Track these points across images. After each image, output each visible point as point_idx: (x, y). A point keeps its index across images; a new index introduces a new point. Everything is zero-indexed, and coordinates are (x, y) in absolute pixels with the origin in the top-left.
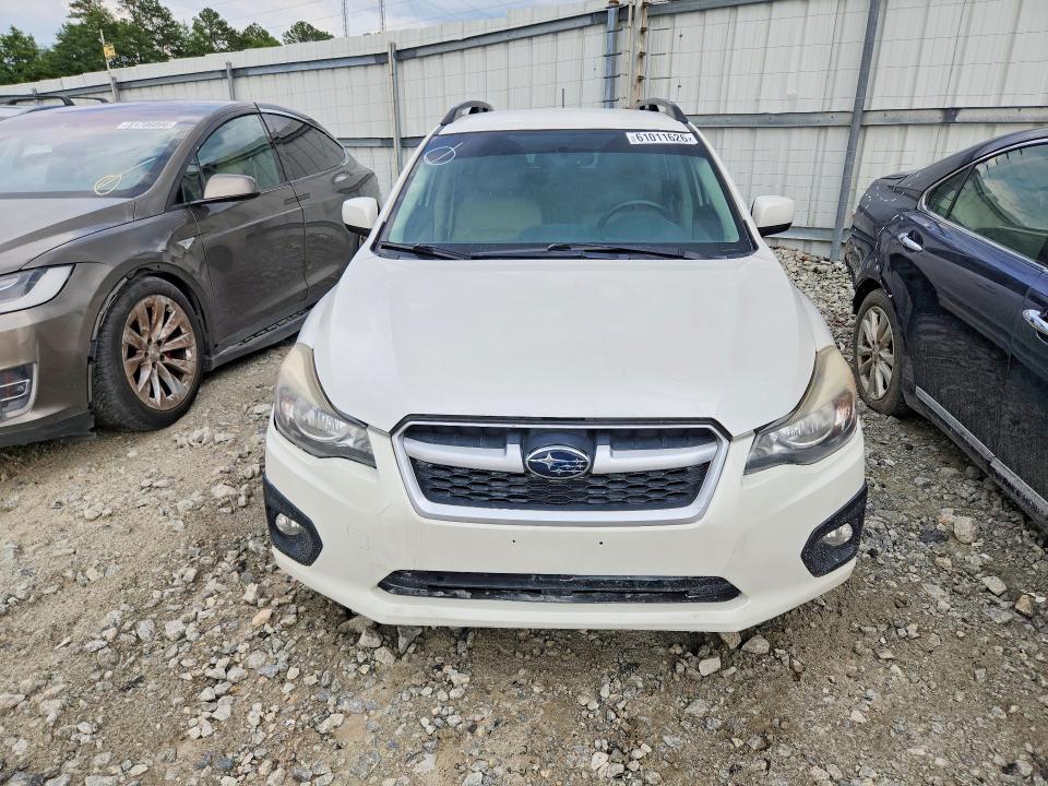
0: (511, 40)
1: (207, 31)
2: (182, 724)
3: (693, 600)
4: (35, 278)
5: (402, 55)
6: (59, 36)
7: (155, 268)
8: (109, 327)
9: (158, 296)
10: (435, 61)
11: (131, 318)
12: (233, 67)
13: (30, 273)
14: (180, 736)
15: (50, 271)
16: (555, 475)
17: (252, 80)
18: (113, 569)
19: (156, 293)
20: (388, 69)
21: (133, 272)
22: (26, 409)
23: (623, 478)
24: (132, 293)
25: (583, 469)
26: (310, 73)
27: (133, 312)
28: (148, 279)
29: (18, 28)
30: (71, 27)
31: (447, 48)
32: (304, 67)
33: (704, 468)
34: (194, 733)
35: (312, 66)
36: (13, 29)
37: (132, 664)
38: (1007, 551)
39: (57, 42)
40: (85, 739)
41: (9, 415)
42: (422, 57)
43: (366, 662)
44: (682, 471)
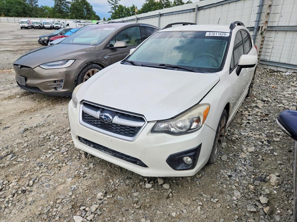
0: (230, 3)
1: (177, 3)
2: (41, 155)
3: (138, 165)
4: (67, 62)
5: (199, 9)
6: (142, 6)
7: (95, 62)
8: (81, 74)
9: (96, 69)
10: (208, 10)
11: (87, 73)
12: (161, 13)
13: (66, 60)
14: (39, 157)
15: (70, 60)
16: (104, 121)
17: (164, 17)
18: (58, 124)
19: (95, 68)
20: (195, 13)
21: (89, 63)
22: (61, 89)
23: (119, 126)
24: (89, 67)
25: (110, 121)
26: (177, 14)
27: (88, 72)
28: (94, 65)
29: (134, 5)
30: (146, 3)
31: (212, 6)
32: (176, 13)
33: (139, 128)
34: (42, 158)
35: (178, 13)
36: (133, 5)
37: (45, 142)
38: (284, 193)
39: (142, 8)
40: (25, 152)
41: (59, 89)
42: (205, 9)
43: (79, 156)
44: (134, 127)
